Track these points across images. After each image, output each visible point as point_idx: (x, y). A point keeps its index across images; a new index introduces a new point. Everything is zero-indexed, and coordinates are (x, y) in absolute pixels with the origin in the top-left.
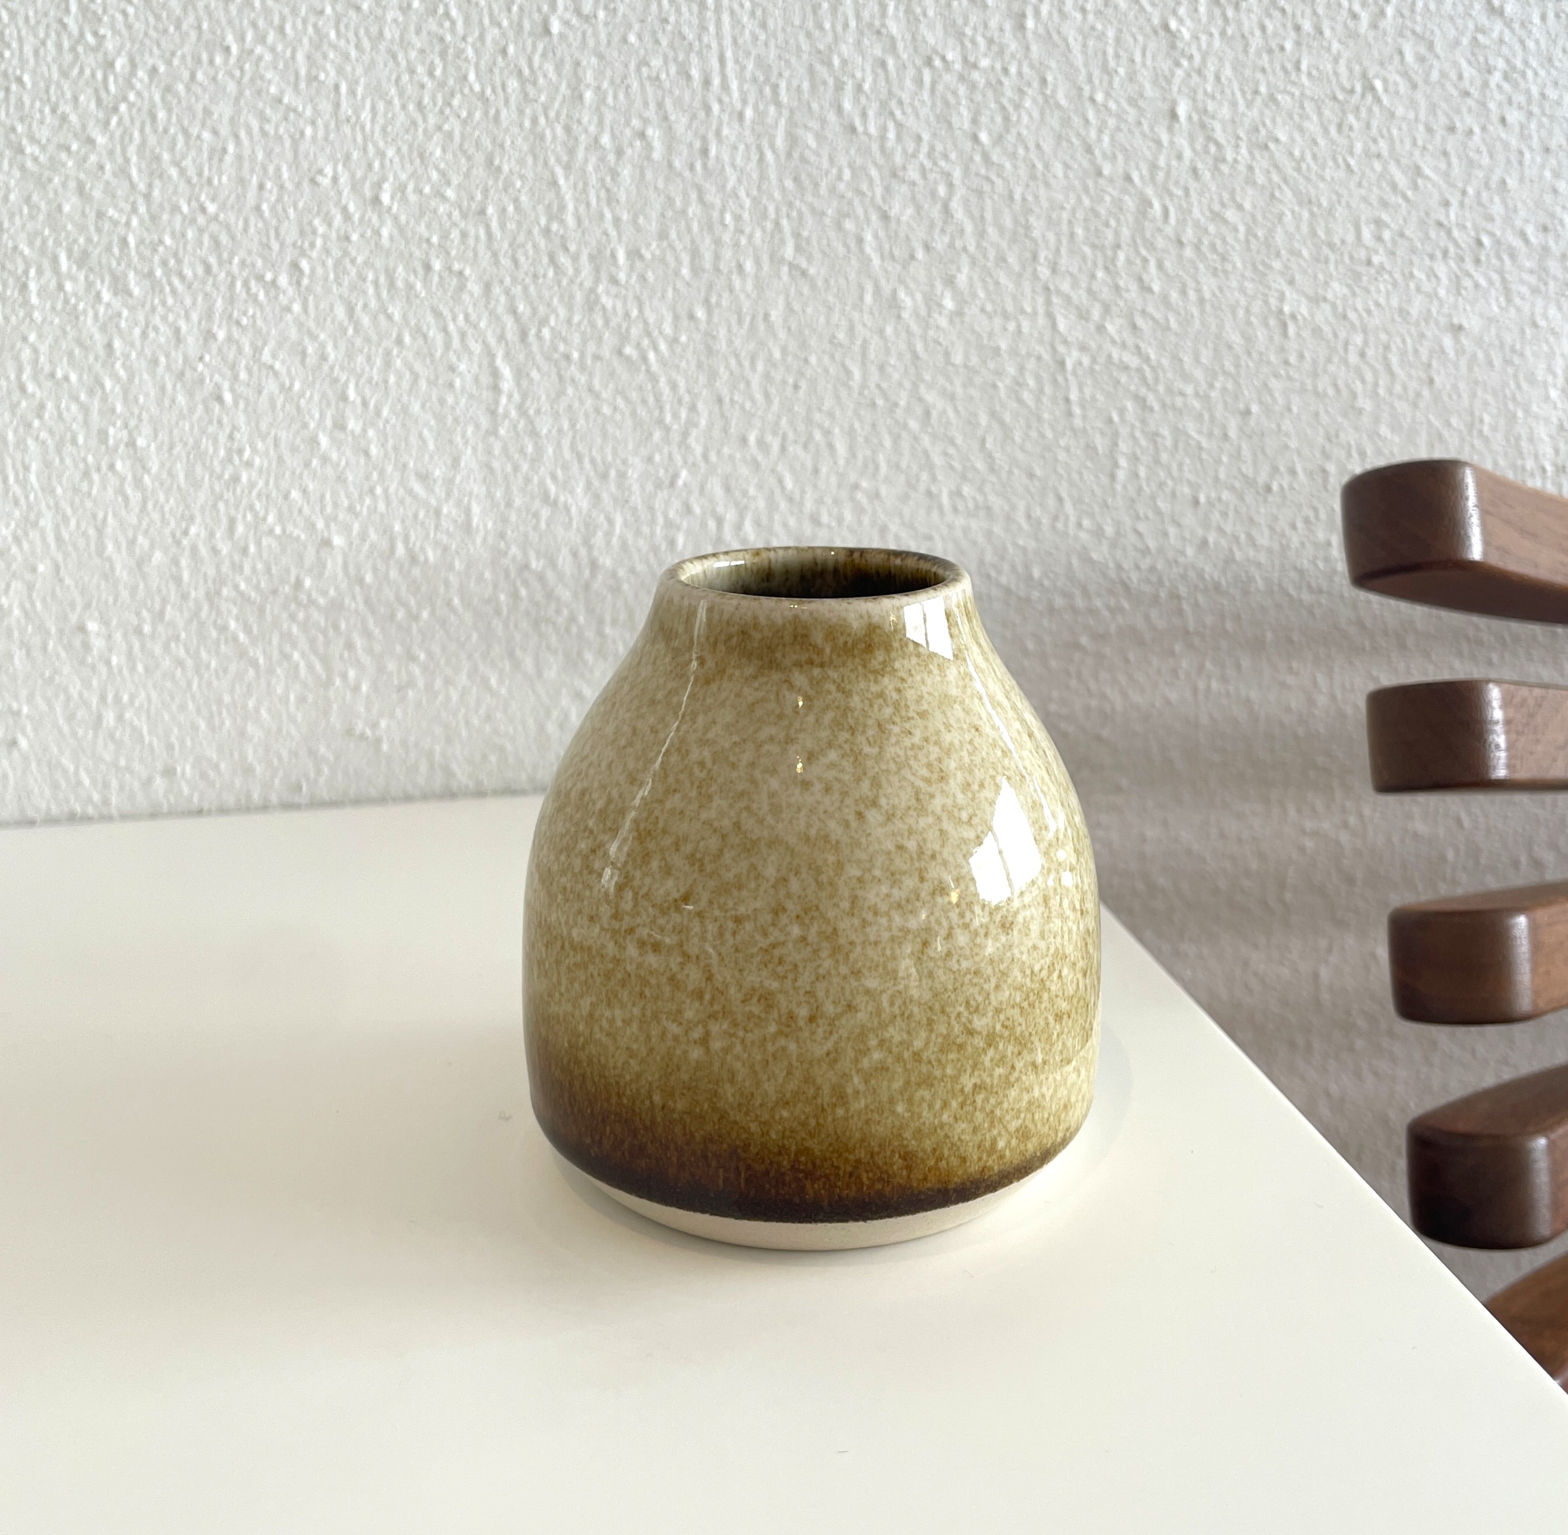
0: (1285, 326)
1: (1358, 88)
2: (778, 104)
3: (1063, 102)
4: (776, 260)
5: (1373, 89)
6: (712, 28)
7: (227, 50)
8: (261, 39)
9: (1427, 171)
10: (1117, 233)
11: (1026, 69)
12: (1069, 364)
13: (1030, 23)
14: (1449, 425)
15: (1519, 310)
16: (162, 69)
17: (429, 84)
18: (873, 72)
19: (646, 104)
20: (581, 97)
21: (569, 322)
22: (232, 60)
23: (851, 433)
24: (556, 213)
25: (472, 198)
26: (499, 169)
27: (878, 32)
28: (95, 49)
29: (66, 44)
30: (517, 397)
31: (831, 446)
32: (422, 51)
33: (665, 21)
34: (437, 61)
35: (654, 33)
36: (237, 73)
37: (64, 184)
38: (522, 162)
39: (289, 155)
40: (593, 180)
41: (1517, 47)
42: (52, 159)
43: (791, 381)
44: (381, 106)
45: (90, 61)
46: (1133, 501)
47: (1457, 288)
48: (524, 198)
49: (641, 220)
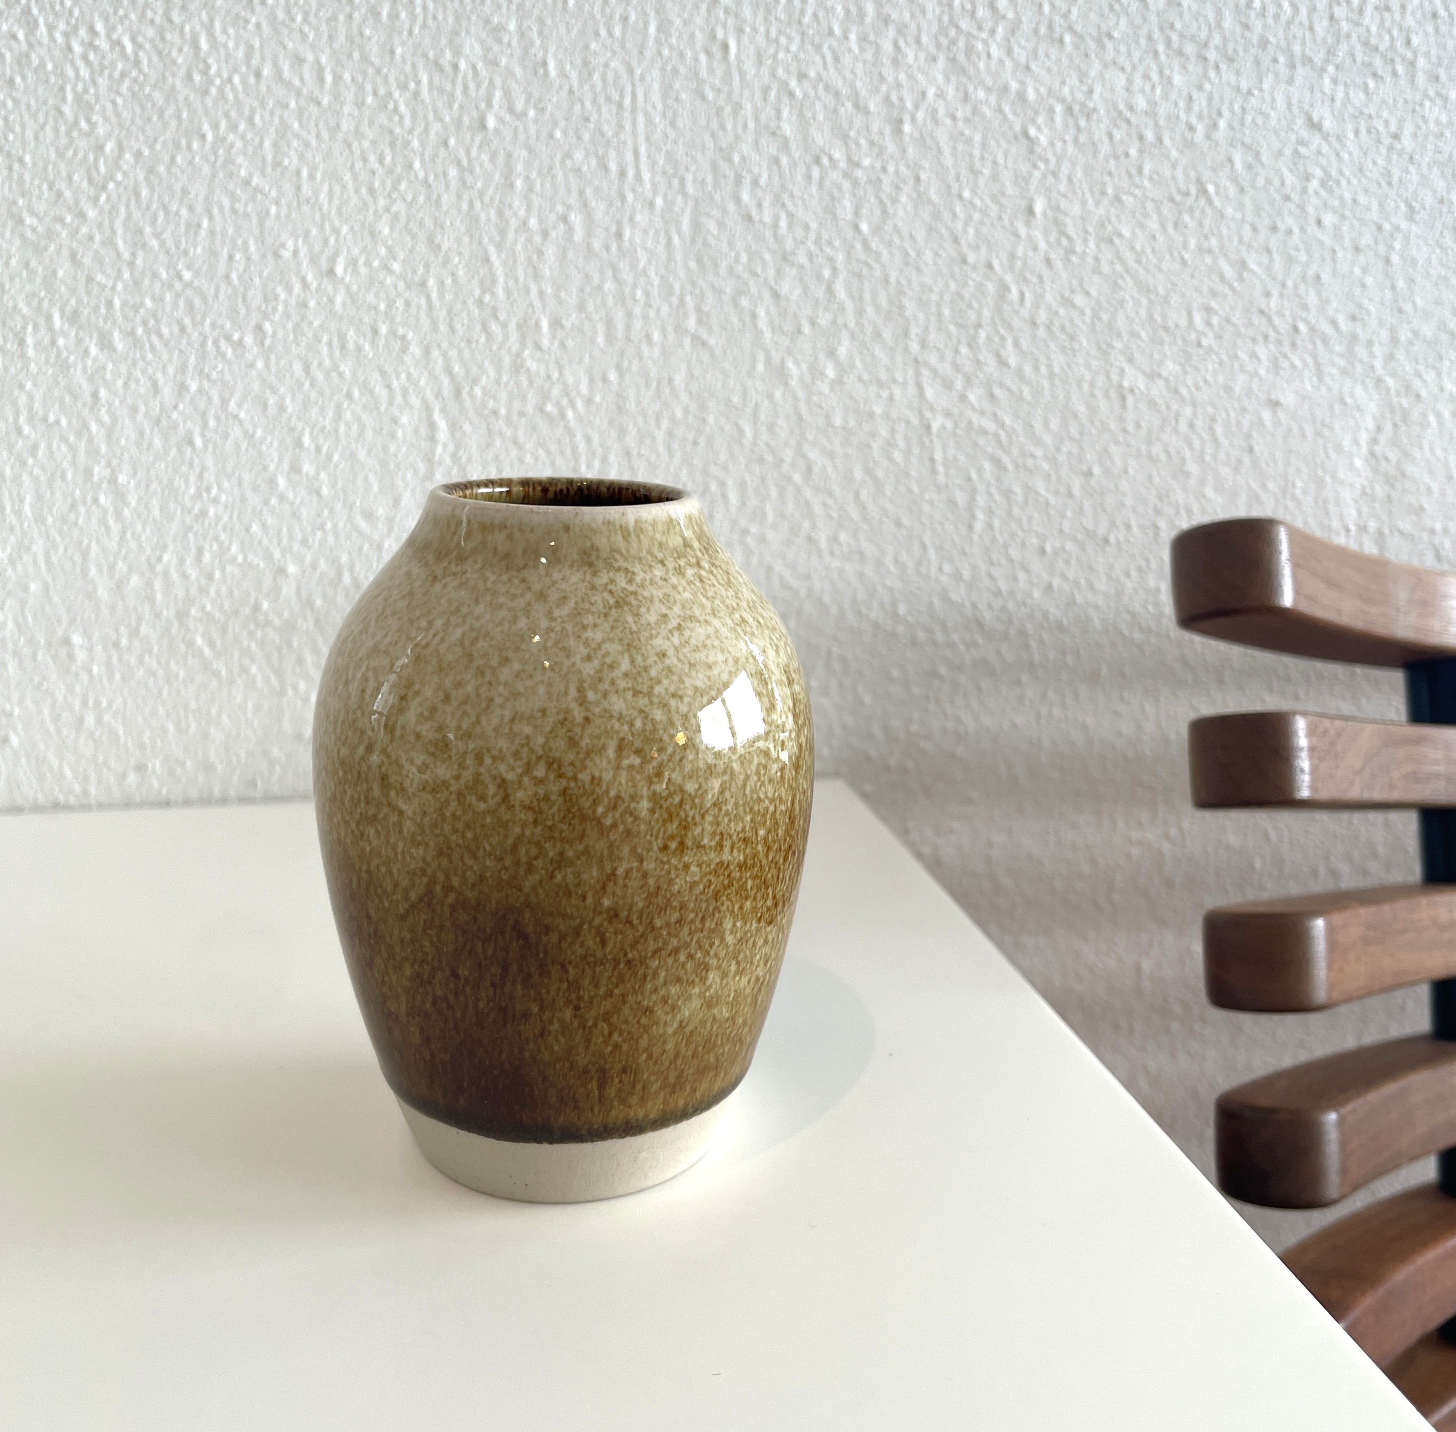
0: (1123, 398)
1: (1193, 190)
2: (684, 194)
3: (934, 197)
4: (680, 330)
5: (1205, 192)
6: (628, 127)
7: (203, 137)
8: (233, 128)
9: (1253, 266)
10: (979, 315)
11: (903, 169)
12: (935, 426)
13: (907, 128)
14: (1264, 487)
15: (1329, 389)
16: (146, 152)
17: (380, 170)
18: (769, 168)
19: (569, 191)
20: (512, 185)
21: (498, 382)
22: (208, 146)
23: (742, 485)
24: (488, 285)
25: (415, 272)
26: (439, 247)
27: (774, 134)
28: (88, 135)
29: (63, 129)
30: (451, 447)
31: (724, 496)
32: (374, 143)
33: (587, 120)
34: (387, 151)
35: (577, 131)
36: (212, 158)
37: (59, 252)
38: (458, 240)
39: (256, 231)
40: (522, 259)
41: (1333, 157)
42: (48, 230)
43: (691, 437)
44: (337, 189)
45: (83, 144)
46: (987, 549)
47: (1276, 367)
48: (461, 273)
49: (563, 294)
